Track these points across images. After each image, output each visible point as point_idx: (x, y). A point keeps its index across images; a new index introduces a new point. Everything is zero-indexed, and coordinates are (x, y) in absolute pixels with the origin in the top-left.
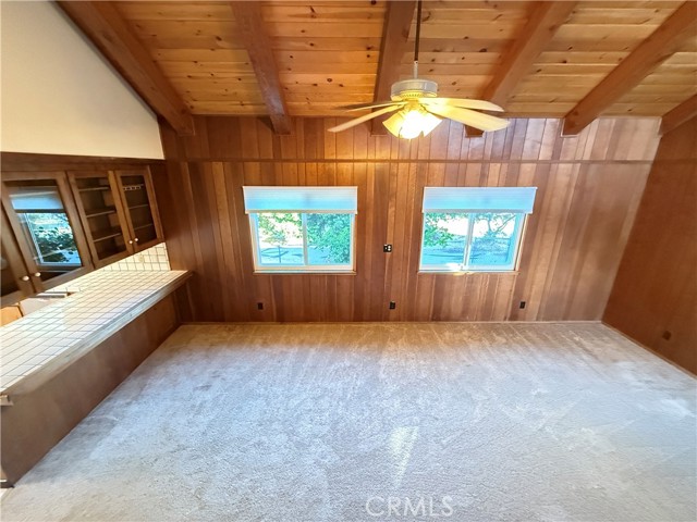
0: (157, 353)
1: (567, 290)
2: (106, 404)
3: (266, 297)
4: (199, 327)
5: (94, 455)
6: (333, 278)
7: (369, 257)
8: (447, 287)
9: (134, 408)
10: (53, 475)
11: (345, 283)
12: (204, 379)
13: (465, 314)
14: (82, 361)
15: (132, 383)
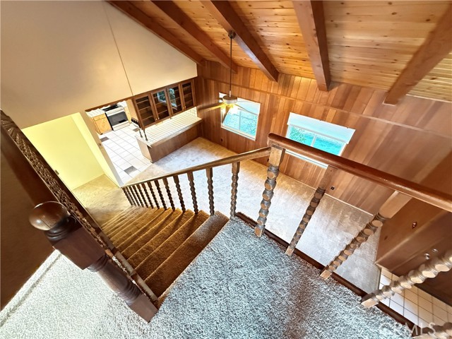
0: (189, 145)
1: (363, 193)
2: (172, 154)
3: (224, 137)
4: (204, 140)
5: (166, 165)
6: (247, 140)
7: (262, 136)
8: (294, 163)
9: (176, 158)
10: (159, 165)
11: (251, 143)
12: (194, 158)
13: (300, 178)
14: (167, 141)
15: (179, 151)
